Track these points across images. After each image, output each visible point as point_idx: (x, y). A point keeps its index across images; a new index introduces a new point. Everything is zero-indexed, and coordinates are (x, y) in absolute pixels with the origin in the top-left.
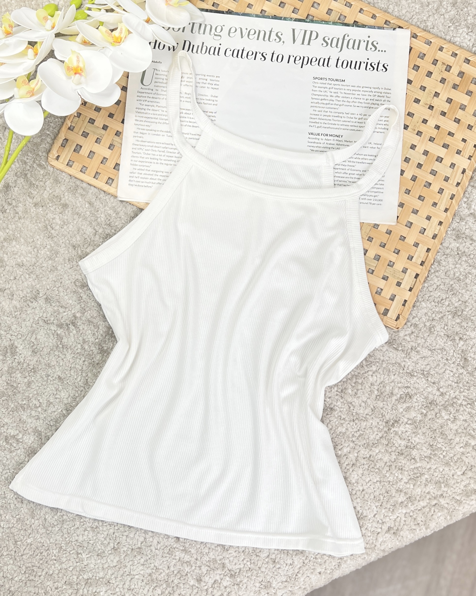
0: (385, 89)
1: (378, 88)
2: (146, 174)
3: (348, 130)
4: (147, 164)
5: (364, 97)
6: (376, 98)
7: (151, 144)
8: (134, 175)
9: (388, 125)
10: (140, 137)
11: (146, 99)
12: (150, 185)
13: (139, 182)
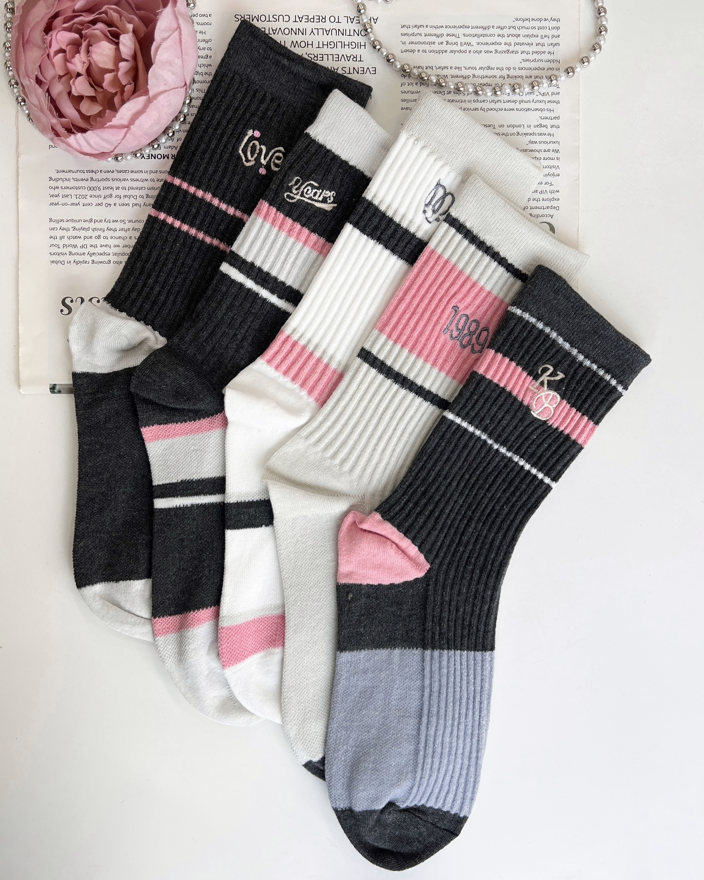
0: (62, 263)
1: (77, 263)
2: (529, 44)
3: (132, 172)
4: (527, 65)
5: (104, 242)
6: (79, 242)
7: (524, 105)
8: (551, 41)
9: (50, 187)
10: (546, 118)
11: (541, 196)
12: (520, 24)
13: (540, 28)
